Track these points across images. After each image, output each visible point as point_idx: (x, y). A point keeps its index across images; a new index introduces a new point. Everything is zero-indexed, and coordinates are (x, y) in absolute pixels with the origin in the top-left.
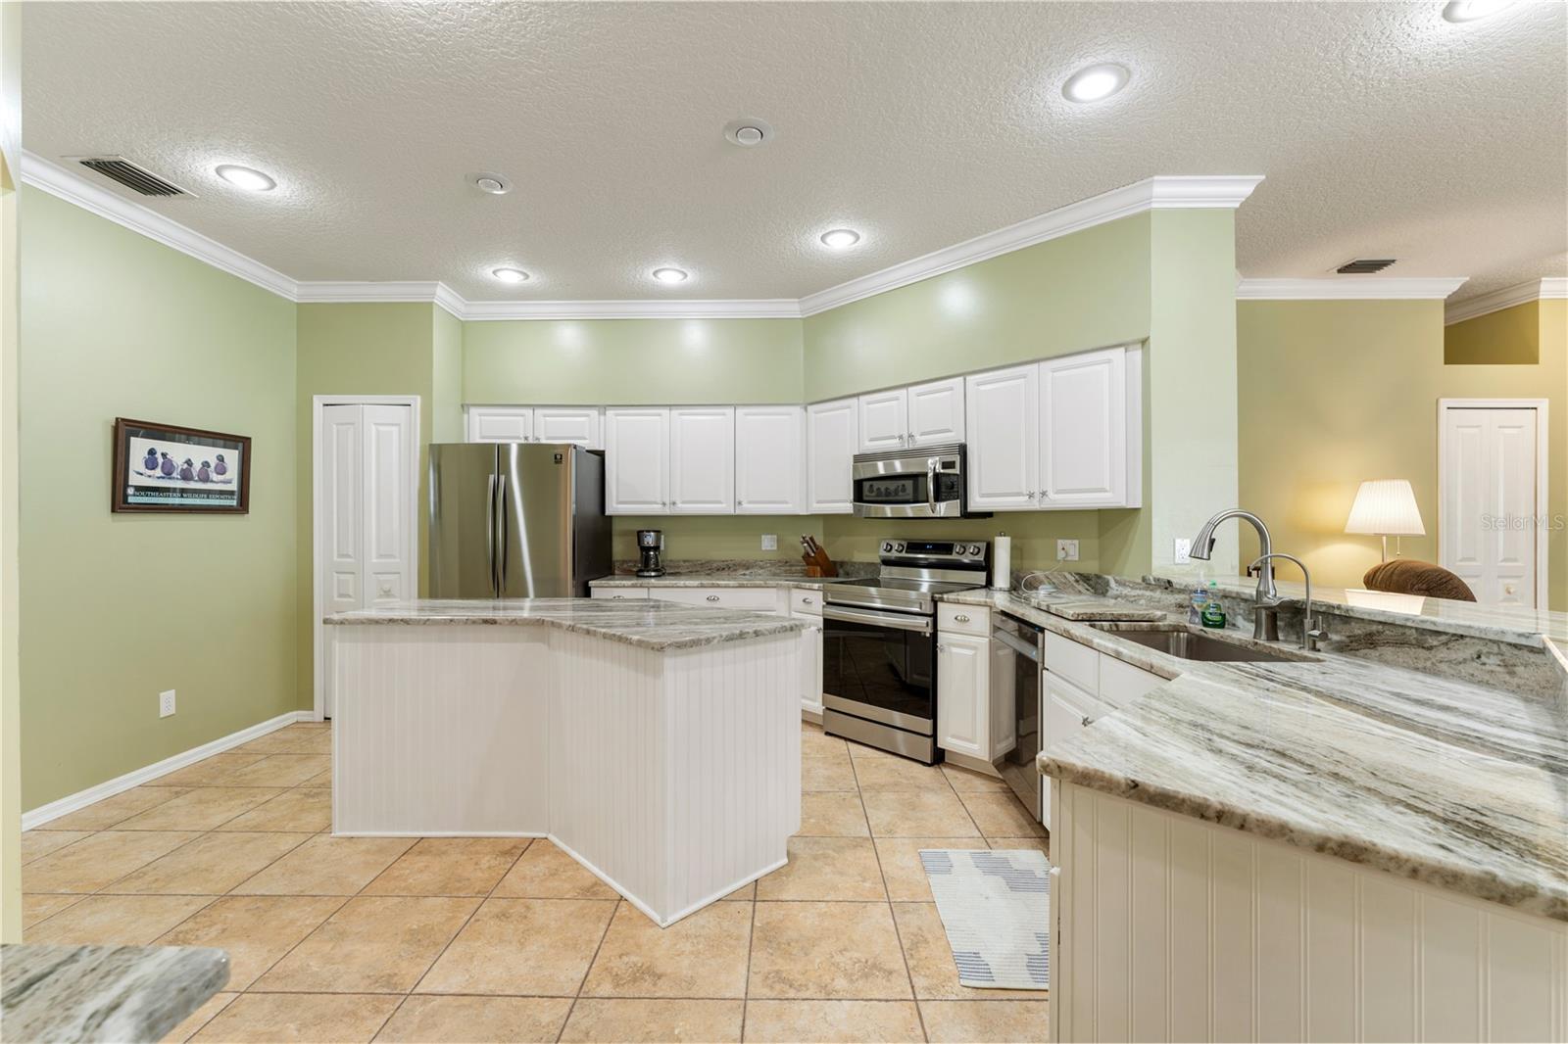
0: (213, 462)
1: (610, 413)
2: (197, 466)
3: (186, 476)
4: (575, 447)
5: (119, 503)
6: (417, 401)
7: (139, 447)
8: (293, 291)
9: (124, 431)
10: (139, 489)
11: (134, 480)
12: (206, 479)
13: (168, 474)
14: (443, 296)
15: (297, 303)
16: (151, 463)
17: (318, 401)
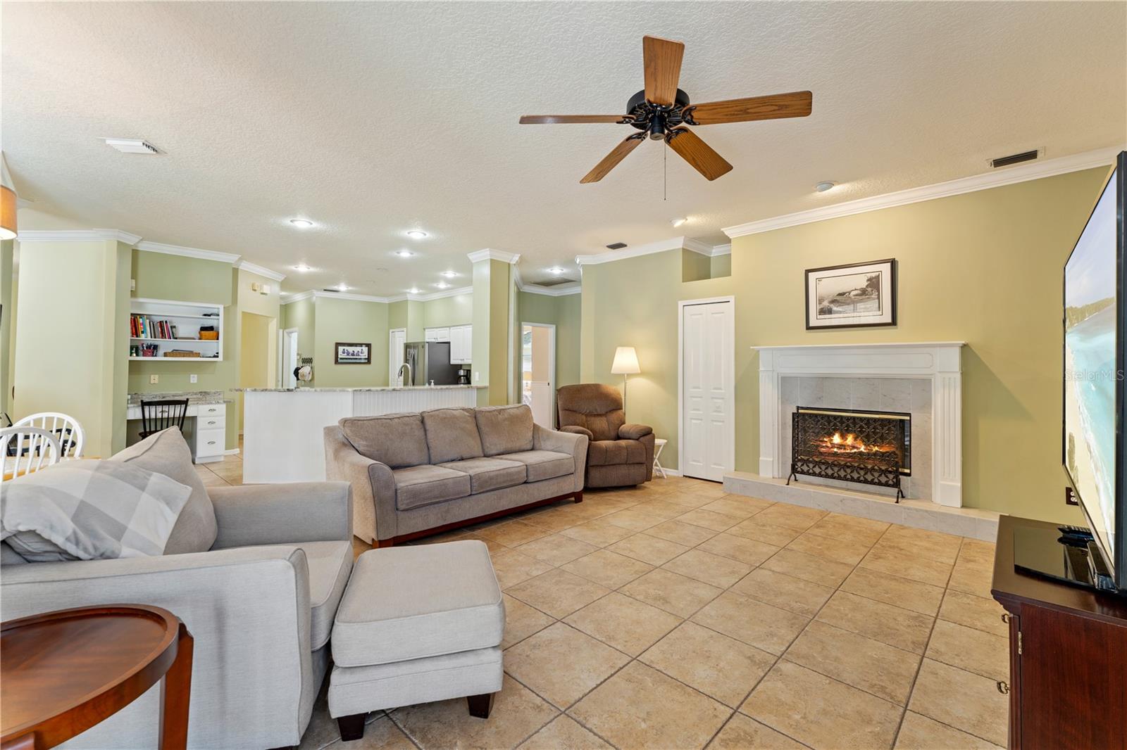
0: (360, 351)
1: (451, 328)
2: (356, 352)
3: (353, 355)
4: (428, 342)
5: (336, 362)
6: (405, 329)
7: (341, 349)
8: (386, 301)
9: (338, 345)
10: (341, 359)
11: (340, 356)
12: (359, 355)
13: (348, 355)
14: (409, 297)
15: (389, 304)
16: (344, 353)
17: (391, 331)
